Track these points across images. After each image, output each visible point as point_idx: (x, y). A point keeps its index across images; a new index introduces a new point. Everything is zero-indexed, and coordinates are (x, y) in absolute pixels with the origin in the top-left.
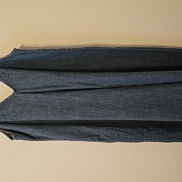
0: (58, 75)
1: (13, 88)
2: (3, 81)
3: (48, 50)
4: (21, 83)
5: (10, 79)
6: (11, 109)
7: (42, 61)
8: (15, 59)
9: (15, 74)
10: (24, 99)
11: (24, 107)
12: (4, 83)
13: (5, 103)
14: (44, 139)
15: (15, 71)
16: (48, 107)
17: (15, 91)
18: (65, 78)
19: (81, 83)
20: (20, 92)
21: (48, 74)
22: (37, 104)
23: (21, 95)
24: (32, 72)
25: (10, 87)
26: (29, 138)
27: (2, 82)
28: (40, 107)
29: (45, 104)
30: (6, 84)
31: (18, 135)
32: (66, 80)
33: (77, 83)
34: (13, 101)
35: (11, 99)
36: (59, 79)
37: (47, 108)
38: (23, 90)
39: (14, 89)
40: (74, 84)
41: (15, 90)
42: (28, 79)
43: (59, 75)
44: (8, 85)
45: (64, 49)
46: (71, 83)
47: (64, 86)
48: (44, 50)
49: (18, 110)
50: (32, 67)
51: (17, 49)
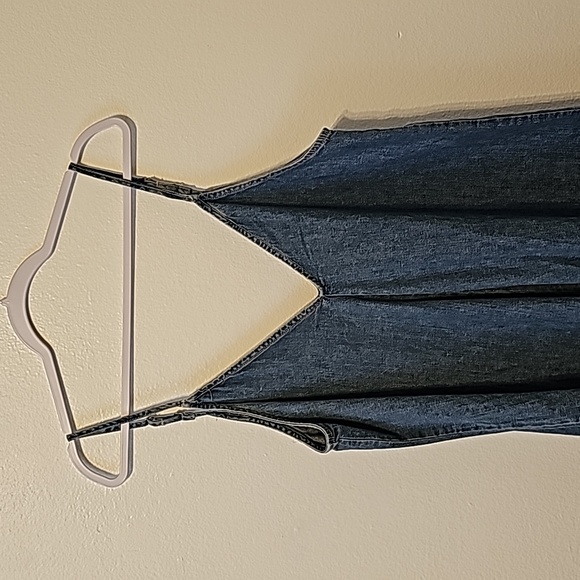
0: (485, 230)
1: (317, 282)
2: (283, 254)
3: (447, 124)
4: (347, 261)
5: (308, 246)
6: (309, 357)
7: (417, 174)
8: (325, 169)
9: (323, 230)
10: (353, 319)
11: (356, 347)
12: (287, 262)
13: (288, 334)
14: (437, 434)
15: (326, 217)
16: (439, 349)
17: (324, 291)
18: (512, 241)
19: (573, 259)
20: (341, 294)
21: (445, 227)
22: (399, 338)
23: (344, 306)
24: (386, 219)
25: (306, 275)
26: (383, 438)
27: (280, 257)
28: (410, 349)
29: (425, 338)
30: (292, 266)
31: (339, 430)
32: (514, 248)
33: (557, 260)
34: (317, 326)
35: (308, 319)
36: (489, 244)
37: (436, 352)
38: (353, 286)
39: (321, 286)
40: (545, 263)
41: (325, 287)
42: (370, 249)
43: (489, 229)
44: (300, 271)
45: (507, 119)
46: (532, 258)
47: (506, 272)
48: (433, 125)
49: (334, 359)
50: (383, 201)
51: (333, 132)
